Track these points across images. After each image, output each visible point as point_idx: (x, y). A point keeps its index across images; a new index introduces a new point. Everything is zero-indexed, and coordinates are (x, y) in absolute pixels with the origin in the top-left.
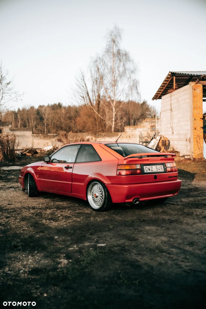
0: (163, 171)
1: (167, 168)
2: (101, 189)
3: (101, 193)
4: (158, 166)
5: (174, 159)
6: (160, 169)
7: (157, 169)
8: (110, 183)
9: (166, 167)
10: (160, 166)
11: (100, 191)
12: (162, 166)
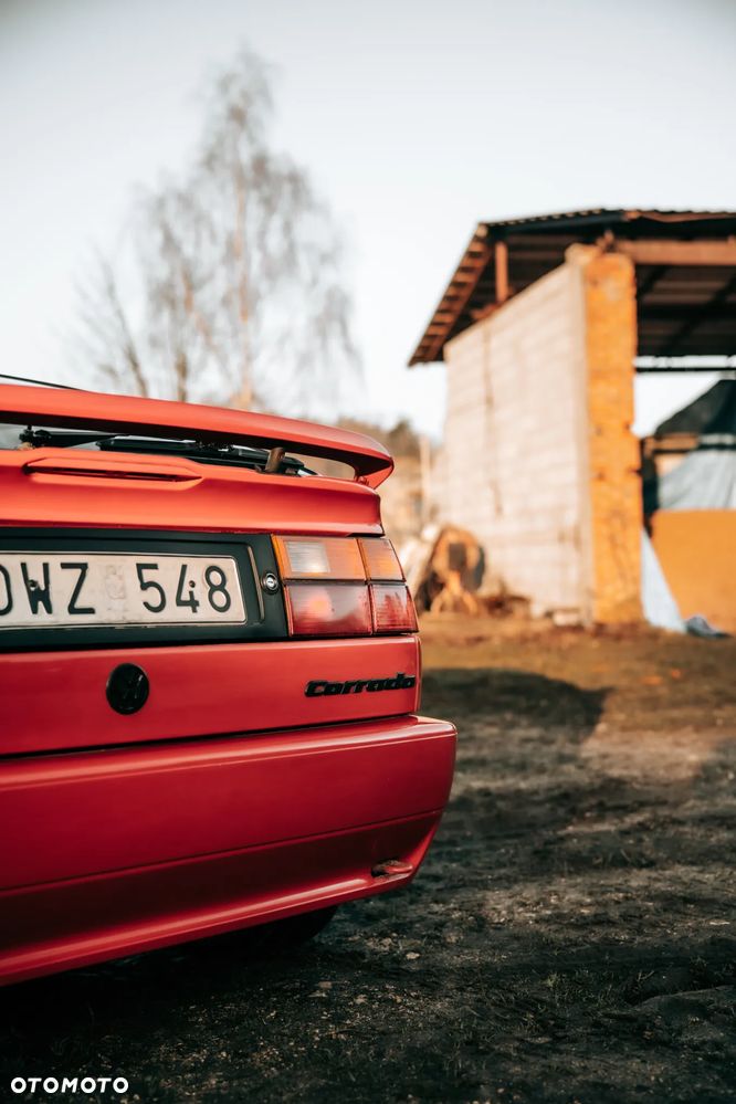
0: (237, 614)
1: (287, 590)
4: (167, 568)
5: (375, 500)
6: (201, 593)
7: (153, 597)
9: (281, 585)
10: (197, 566)
12: (229, 565)
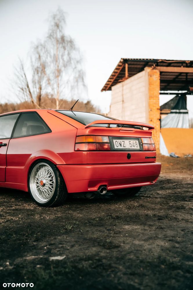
0: (138, 148)
2: (51, 174)
3: (50, 179)
4: (132, 141)
5: (151, 133)
6: (135, 145)
7: (131, 145)
8: (65, 164)
9: (143, 144)
10: (134, 141)
11: (49, 177)
12: (137, 141)
